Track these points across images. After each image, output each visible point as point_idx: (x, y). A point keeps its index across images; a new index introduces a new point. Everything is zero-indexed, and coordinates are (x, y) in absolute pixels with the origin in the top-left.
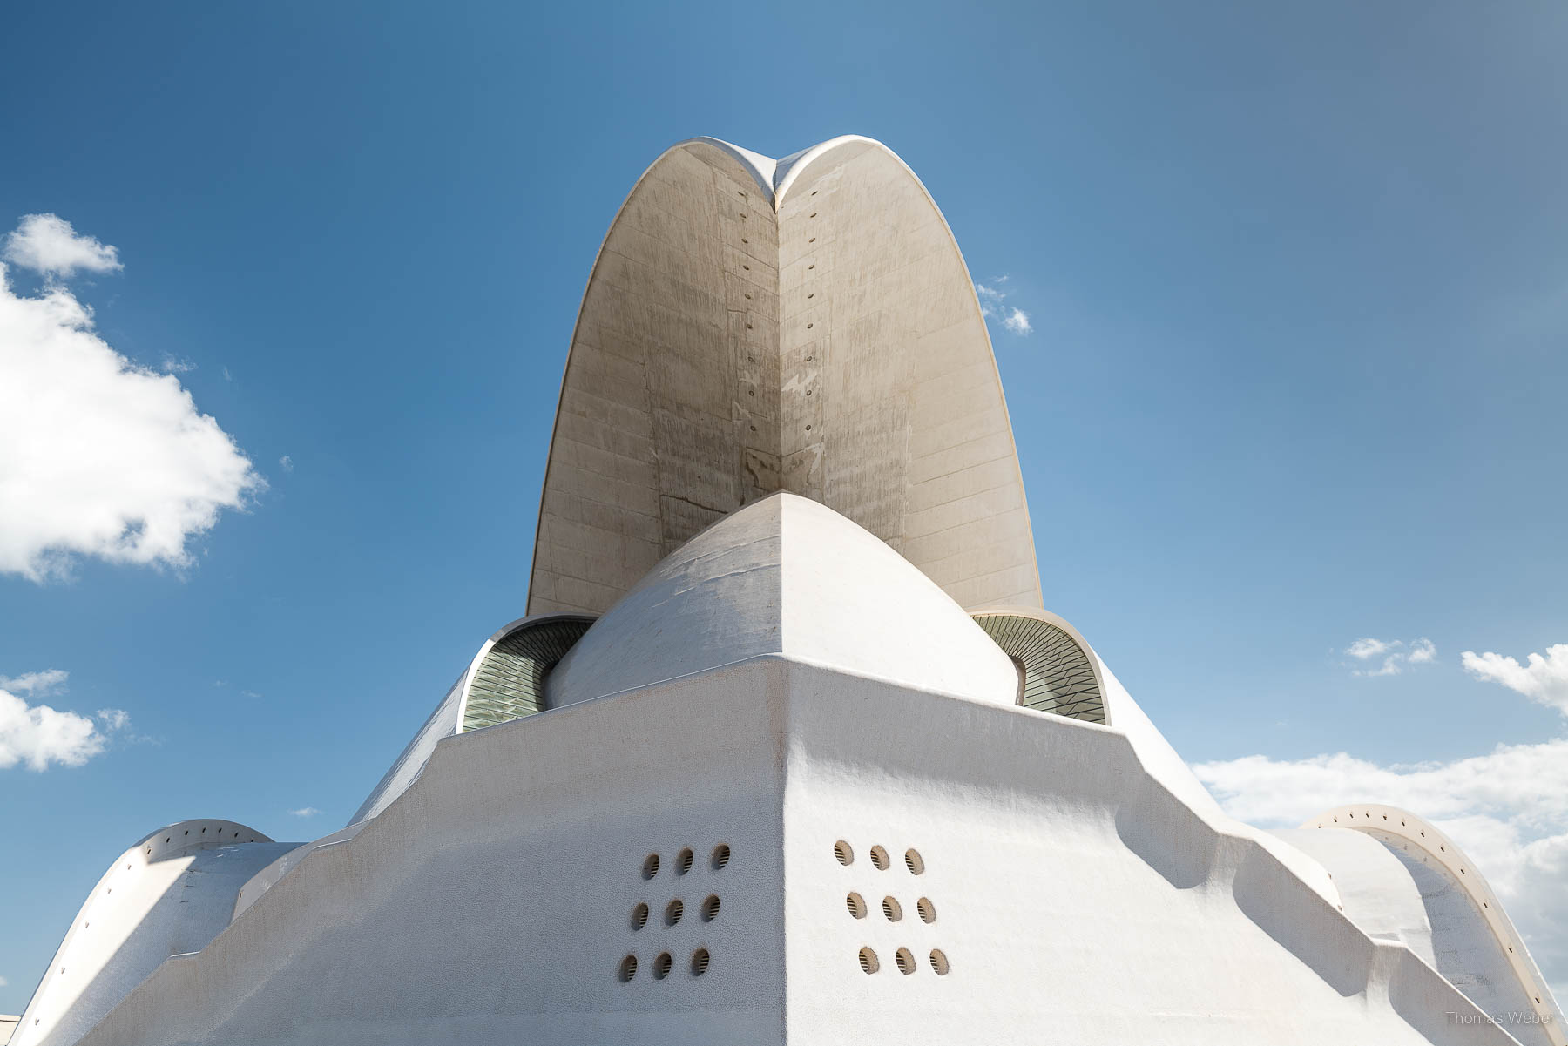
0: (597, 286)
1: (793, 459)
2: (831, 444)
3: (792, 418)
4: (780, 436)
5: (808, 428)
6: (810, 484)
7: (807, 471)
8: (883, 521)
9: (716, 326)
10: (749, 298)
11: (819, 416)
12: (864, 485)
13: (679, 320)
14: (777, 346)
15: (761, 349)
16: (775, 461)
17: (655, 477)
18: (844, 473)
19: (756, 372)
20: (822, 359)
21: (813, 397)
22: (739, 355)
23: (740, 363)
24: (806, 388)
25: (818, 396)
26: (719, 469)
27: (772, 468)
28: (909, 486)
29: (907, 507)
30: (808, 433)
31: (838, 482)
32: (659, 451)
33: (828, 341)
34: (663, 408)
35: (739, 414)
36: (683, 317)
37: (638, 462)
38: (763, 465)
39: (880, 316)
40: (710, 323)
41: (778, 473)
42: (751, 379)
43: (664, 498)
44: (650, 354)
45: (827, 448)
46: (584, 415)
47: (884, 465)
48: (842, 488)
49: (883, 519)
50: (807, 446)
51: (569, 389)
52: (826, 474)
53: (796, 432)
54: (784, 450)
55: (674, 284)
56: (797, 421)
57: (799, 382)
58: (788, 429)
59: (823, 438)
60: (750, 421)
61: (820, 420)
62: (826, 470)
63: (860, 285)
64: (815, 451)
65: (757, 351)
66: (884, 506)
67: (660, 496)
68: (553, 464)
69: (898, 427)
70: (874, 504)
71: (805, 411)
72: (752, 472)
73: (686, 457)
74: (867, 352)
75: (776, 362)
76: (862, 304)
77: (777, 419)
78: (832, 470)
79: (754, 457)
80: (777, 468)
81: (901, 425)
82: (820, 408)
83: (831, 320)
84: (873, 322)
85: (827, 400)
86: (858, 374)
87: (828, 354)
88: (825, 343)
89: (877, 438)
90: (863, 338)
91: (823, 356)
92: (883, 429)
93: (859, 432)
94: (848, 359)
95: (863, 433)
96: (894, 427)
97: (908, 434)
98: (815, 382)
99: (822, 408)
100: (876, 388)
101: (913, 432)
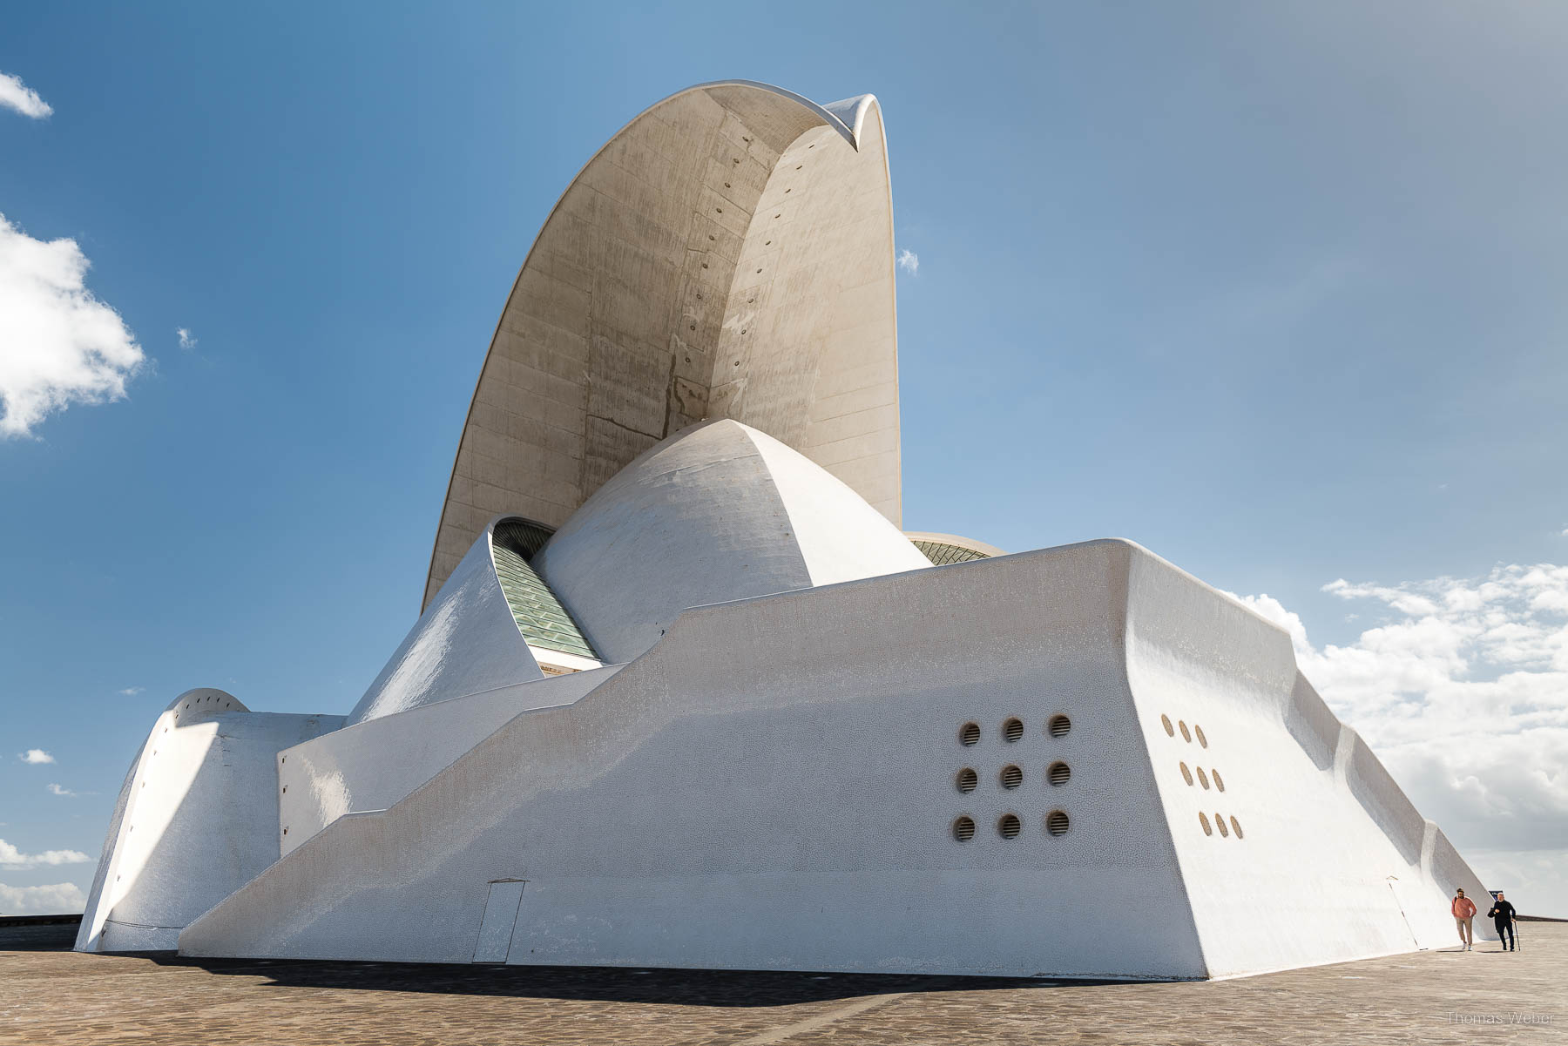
0: (560, 215)
1: (720, 391)
2: (753, 380)
3: (725, 354)
4: (713, 369)
5: (737, 364)
7: (729, 402)
9: (672, 263)
10: (713, 239)
11: (748, 353)
13: (636, 254)
14: (728, 286)
15: (711, 288)
16: (704, 391)
17: (584, 397)
18: (759, 407)
19: (701, 308)
20: (761, 302)
21: (746, 336)
22: (688, 291)
23: (688, 299)
24: (743, 326)
25: (750, 336)
26: (648, 394)
27: (700, 397)
28: (809, 423)
29: (805, 442)
30: (736, 369)
31: (753, 415)
32: (592, 374)
33: (770, 286)
34: (602, 335)
35: (676, 345)
36: (641, 251)
37: (569, 383)
38: (691, 394)
39: (816, 268)
40: (667, 260)
41: (704, 402)
42: (695, 314)
43: (590, 418)
44: (599, 283)
45: (749, 383)
46: (523, 336)
47: (792, 402)
48: (755, 420)
50: (733, 380)
51: (512, 310)
52: (744, 405)
53: (727, 366)
54: (714, 381)
55: (639, 220)
56: (729, 357)
57: (738, 321)
58: (721, 362)
59: (747, 374)
60: (686, 353)
61: (748, 358)
63: (808, 238)
64: (738, 385)
65: (707, 289)
67: (587, 415)
68: (485, 377)
69: (809, 370)
71: (738, 348)
72: (679, 400)
73: (618, 382)
74: (798, 301)
75: (723, 302)
76: (806, 255)
77: (713, 353)
78: (749, 403)
79: (683, 386)
80: (704, 398)
81: (812, 368)
82: (750, 347)
83: (777, 267)
84: (810, 273)
85: (757, 339)
86: (786, 319)
87: (767, 298)
88: (767, 288)
89: (790, 378)
90: (798, 287)
91: (763, 300)
92: (796, 371)
93: (777, 371)
94: (782, 305)
95: (780, 373)
96: (806, 370)
97: (816, 377)
98: (751, 322)
99: (752, 347)
100: (798, 333)
101: (820, 376)
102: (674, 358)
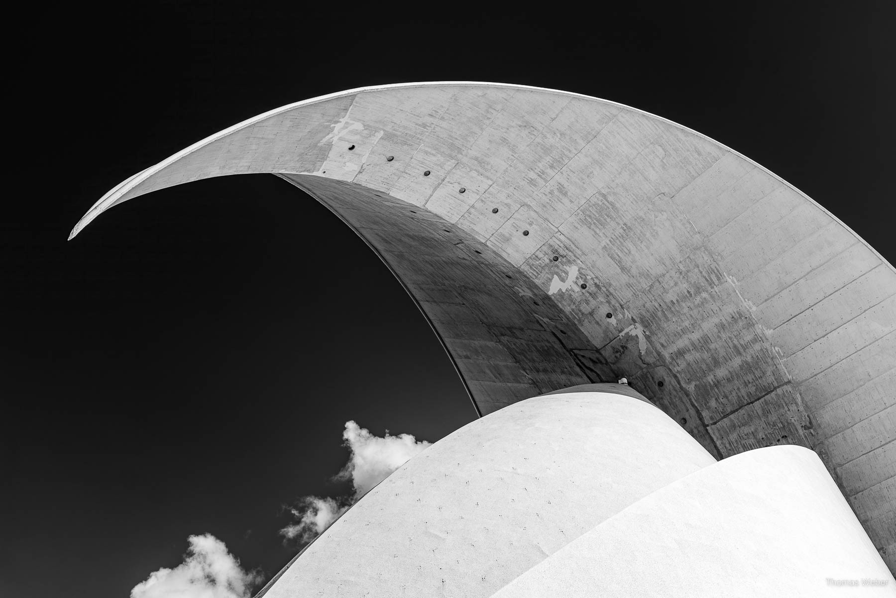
1: (613, 348)
2: (647, 322)
3: (583, 314)
4: (583, 333)
5: (609, 316)
6: (648, 364)
7: (636, 353)
8: (758, 373)
9: (465, 259)
10: (449, 232)
11: (613, 302)
12: (712, 346)
13: (445, 262)
14: (507, 261)
16: (598, 355)
18: (682, 343)
19: (521, 285)
20: (570, 253)
21: (591, 288)
22: (499, 276)
23: (507, 282)
24: (576, 283)
25: (597, 285)
27: (601, 362)
28: (769, 332)
29: (778, 353)
30: (613, 320)
31: (681, 353)
32: (528, 371)
33: (562, 237)
34: (503, 335)
35: (545, 323)
36: (444, 259)
38: (593, 361)
39: (604, 196)
40: (460, 258)
42: (524, 292)
44: (460, 295)
45: (645, 327)
47: (724, 321)
48: (689, 357)
49: (756, 372)
50: (620, 332)
51: (445, 340)
52: (661, 350)
53: (597, 323)
54: (597, 343)
56: (591, 314)
57: (563, 280)
58: (586, 323)
59: (633, 319)
60: (556, 326)
61: (617, 305)
62: (659, 347)
63: (546, 181)
64: (633, 333)
65: (503, 269)
66: (749, 359)
69: (716, 282)
70: (737, 362)
71: (593, 303)
72: (591, 370)
74: (621, 231)
76: (569, 194)
77: (568, 319)
78: (665, 344)
80: (604, 361)
81: (719, 279)
82: (608, 295)
83: (546, 220)
84: (600, 203)
85: (610, 285)
86: (627, 251)
87: (574, 248)
88: (559, 240)
89: (698, 300)
90: (603, 221)
91: (570, 251)
92: (699, 290)
93: (672, 301)
94: (603, 244)
95: (677, 301)
96: (711, 284)
97: (733, 285)
98: (581, 275)
99: (611, 294)
100: (660, 257)
101: (738, 281)
102: (553, 332)
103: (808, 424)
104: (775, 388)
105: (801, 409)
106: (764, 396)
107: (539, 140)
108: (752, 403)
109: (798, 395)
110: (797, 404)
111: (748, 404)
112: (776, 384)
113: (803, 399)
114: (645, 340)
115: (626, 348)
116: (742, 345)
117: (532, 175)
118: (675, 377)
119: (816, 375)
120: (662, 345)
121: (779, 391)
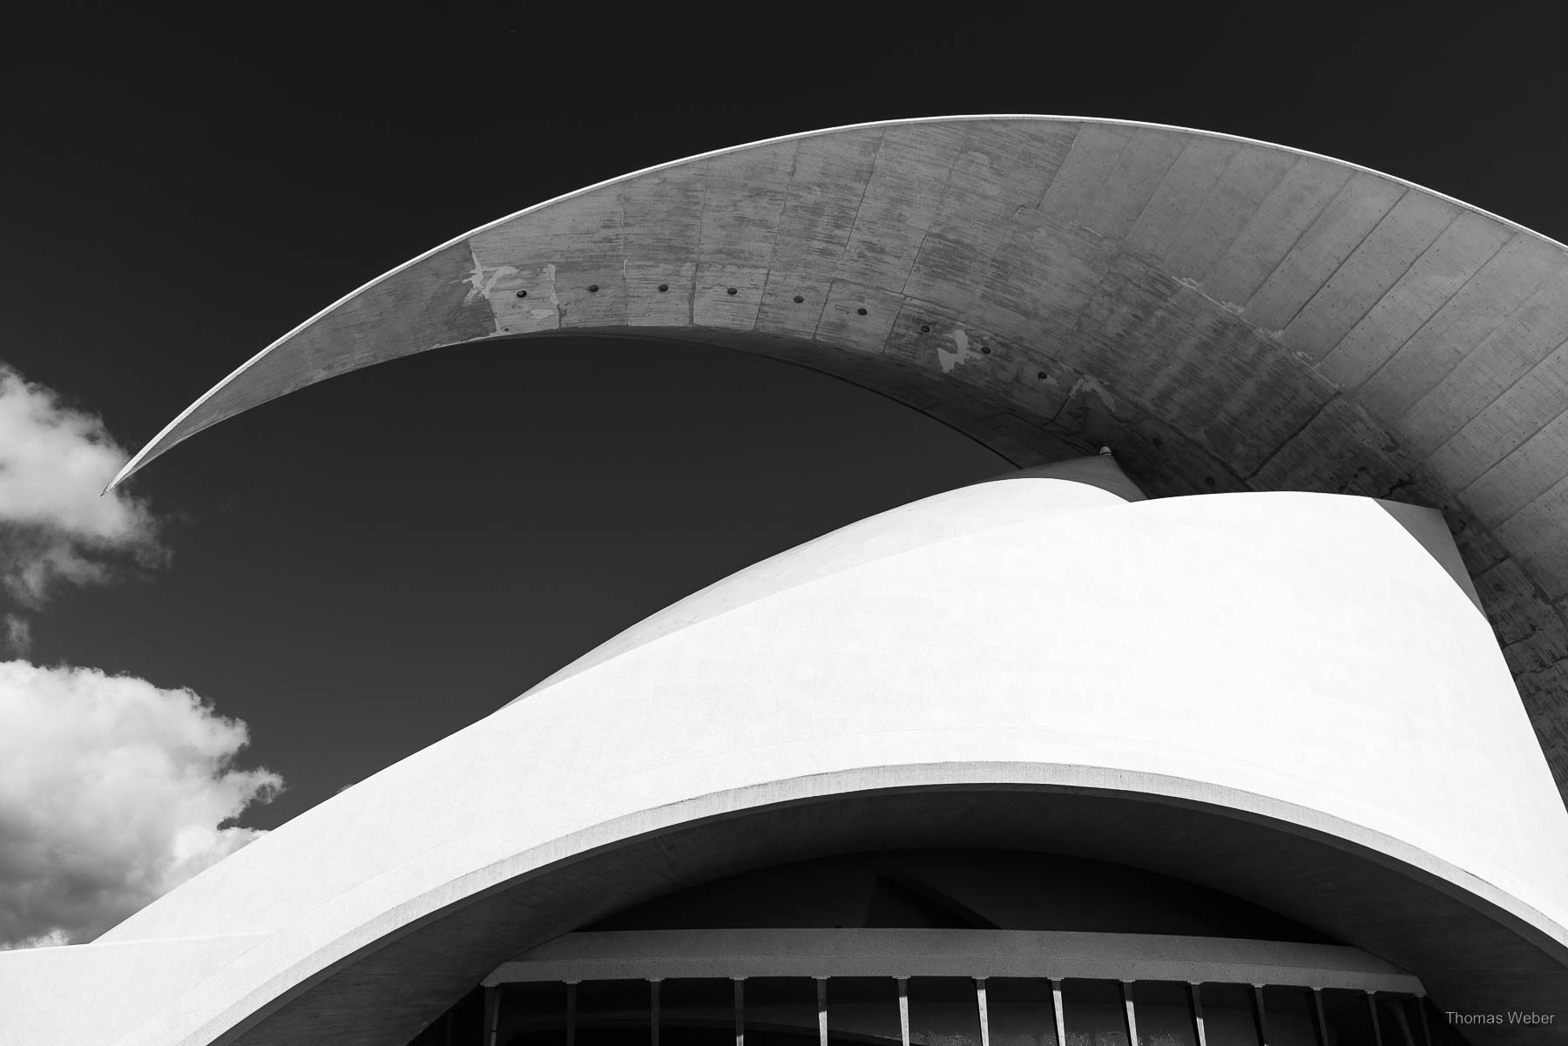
1: (1071, 414)
2: (1097, 368)
3: (1005, 383)
4: (1020, 406)
5: (1042, 376)
6: (1128, 422)
7: (1105, 412)
8: (1287, 394)
11: (1038, 358)
12: (1205, 375)
18: (1160, 383)
20: (941, 317)
21: (998, 350)
24: (972, 349)
25: (1003, 345)
28: (1278, 335)
29: (1304, 358)
30: (1050, 380)
31: (1165, 396)
33: (915, 302)
39: (940, 237)
45: (1099, 376)
47: (1203, 337)
48: (1178, 398)
49: (1283, 392)
50: (1069, 391)
52: (1136, 399)
53: (1032, 389)
54: (1046, 413)
56: (1016, 380)
57: (953, 351)
58: (1017, 394)
59: (1077, 371)
61: (1045, 360)
62: (1130, 396)
64: (1087, 388)
66: (1265, 378)
69: (1168, 292)
70: (1249, 387)
71: (1011, 366)
74: (993, 269)
76: (888, 249)
78: (1138, 391)
81: (1168, 287)
82: (1026, 351)
83: (878, 288)
84: (941, 247)
85: (1021, 339)
86: (1019, 292)
87: (941, 309)
88: (914, 306)
89: (1154, 322)
90: (960, 266)
91: (939, 315)
92: (1148, 309)
93: (1118, 334)
94: (979, 292)
95: (1125, 331)
96: (1162, 296)
97: (1194, 288)
98: (973, 338)
99: (1029, 349)
100: (1069, 284)
101: (1198, 281)
102: (1007, 412)
103: (1390, 442)
104: (1321, 407)
105: (1372, 425)
106: (1309, 421)
107: (791, 203)
108: (1296, 434)
109: (1359, 408)
110: (1362, 420)
111: (1291, 437)
112: (1320, 402)
113: (1368, 411)
114: (1107, 393)
115: (1088, 409)
116: (1246, 363)
117: (817, 245)
118: (1173, 428)
119: (1375, 373)
120: (1135, 393)
121: (1328, 409)
